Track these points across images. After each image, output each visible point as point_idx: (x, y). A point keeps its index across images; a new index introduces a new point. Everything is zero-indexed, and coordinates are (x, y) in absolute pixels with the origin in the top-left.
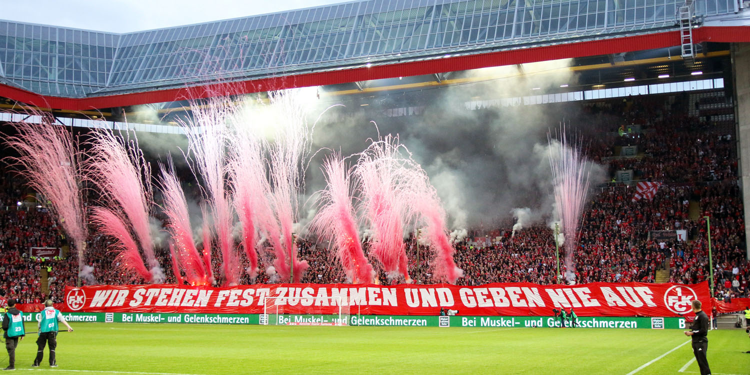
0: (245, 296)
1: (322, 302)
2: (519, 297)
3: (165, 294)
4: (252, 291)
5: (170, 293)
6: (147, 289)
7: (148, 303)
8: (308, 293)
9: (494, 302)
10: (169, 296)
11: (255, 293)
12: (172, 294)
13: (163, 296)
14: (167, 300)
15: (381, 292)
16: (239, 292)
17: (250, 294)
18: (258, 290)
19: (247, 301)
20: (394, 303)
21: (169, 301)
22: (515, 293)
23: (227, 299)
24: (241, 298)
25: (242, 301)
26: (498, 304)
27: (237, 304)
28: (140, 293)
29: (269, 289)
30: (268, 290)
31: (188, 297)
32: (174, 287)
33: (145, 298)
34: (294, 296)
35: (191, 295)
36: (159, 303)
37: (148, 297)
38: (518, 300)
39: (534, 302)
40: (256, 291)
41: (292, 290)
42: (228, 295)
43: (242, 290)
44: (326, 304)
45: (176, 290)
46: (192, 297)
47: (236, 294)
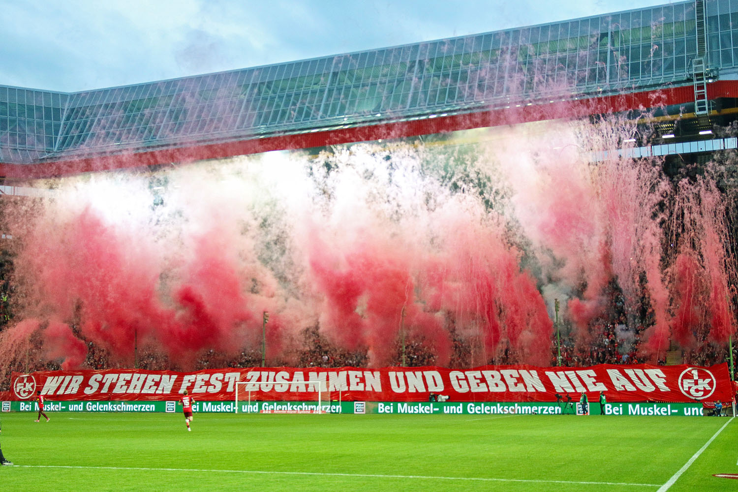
0: (213, 381)
1: (298, 387)
2: (516, 381)
3: (124, 380)
4: (220, 376)
5: (129, 379)
6: (104, 374)
7: (105, 390)
8: (283, 377)
9: (488, 386)
10: (128, 383)
11: (224, 378)
12: (131, 380)
13: (121, 382)
14: (127, 386)
15: (364, 376)
16: (206, 377)
17: (219, 379)
18: (228, 375)
19: (215, 387)
20: (378, 389)
21: (128, 388)
22: (511, 376)
23: (193, 384)
24: (208, 383)
25: (209, 387)
26: (493, 389)
27: (203, 390)
28: (96, 379)
29: (239, 373)
30: (237, 375)
31: (149, 383)
32: (133, 372)
33: (102, 385)
34: (267, 381)
35: (153, 381)
36: (117, 390)
37: (104, 383)
38: (516, 385)
39: (534, 387)
40: (224, 376)
41: (264, 374)
42: (194, 381)
43: (209, 375)
44: (302, 389)
45: (136, 376)
46: (153, 383)
47: (203, 380)
